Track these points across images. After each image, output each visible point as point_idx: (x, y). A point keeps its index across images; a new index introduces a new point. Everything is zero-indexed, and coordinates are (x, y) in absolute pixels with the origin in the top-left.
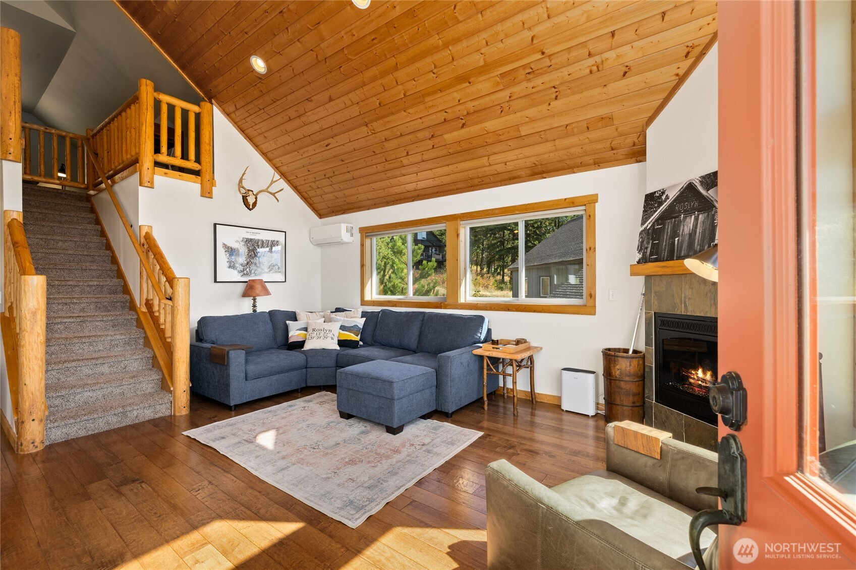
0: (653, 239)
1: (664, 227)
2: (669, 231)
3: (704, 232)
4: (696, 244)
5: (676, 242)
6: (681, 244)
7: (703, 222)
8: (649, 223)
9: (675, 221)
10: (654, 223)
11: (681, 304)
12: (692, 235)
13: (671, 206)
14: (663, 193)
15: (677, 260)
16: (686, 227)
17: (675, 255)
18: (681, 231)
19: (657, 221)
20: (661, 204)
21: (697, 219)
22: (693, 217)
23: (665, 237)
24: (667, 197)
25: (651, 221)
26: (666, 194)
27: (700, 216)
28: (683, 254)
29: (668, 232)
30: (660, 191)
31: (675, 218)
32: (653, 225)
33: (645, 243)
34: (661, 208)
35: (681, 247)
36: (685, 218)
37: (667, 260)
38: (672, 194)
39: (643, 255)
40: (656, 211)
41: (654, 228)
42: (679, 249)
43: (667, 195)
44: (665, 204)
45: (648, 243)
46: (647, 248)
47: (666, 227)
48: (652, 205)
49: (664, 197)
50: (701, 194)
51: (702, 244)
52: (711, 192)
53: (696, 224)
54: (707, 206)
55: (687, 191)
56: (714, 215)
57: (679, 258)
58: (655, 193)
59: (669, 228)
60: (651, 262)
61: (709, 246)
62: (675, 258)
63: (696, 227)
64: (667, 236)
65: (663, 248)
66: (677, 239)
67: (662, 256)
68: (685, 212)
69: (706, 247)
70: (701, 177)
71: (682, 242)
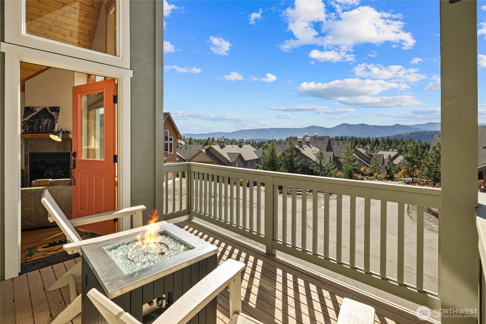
0: (30, 125)
1: (35, 121)
2: (37, 123)
3: (51, 125)
4: (48, 129)
5: (40, 127)
7: (51, 122)
8: (27, 119)
9: (39, 120)
10: (30, 119)
11: (42, 149)
12: (47, 125)
13: (38, 114)
14: (34, 108)
15: (41, 133)
16: (44, 123)
17: (40, 132)
18: (42, 124)
19: (31, 118)
20: (33, 112)
21: (48, 121)
22: (47, 120)
23: (35, 125)
24: (36, 111)
26: (35, 109)
27: (49, 120)
29: (36, 123)
30: (32, 107)
31: (39, 119)
32: (29, 120)
33: (25, 126)
34: (33, 114)
35: (43, 129)
36: (44, 120)
37: (36, 133)
38: (38, 110)
39: (25, 130)
40: (31, 114)
41: (30, 121)
43: (36, 110)
44: (35, 113)
45: (27, 126)
46: (27, 128)
47: (36, 121)
48: (29, 111)
49: (34, 110)
50: (49, 112)
51: (50, 129)
52: (53, 113)
53: (48, 122)
54: (52, 117)
55: (44, 110)
56: (54, 121)
57: (42, 133)
58: (30, 107)
59: (37, 122)
60: (29, 133)
61: (53, 130)
62: (40, 133)
63: (48, 124)
64: (36, 124)
65: (35, 129)
66: (40, 126)
67: (34, 132)
68: (44, 117)
69: (52, 130)
70: (49, 107)
71: (43, 128)
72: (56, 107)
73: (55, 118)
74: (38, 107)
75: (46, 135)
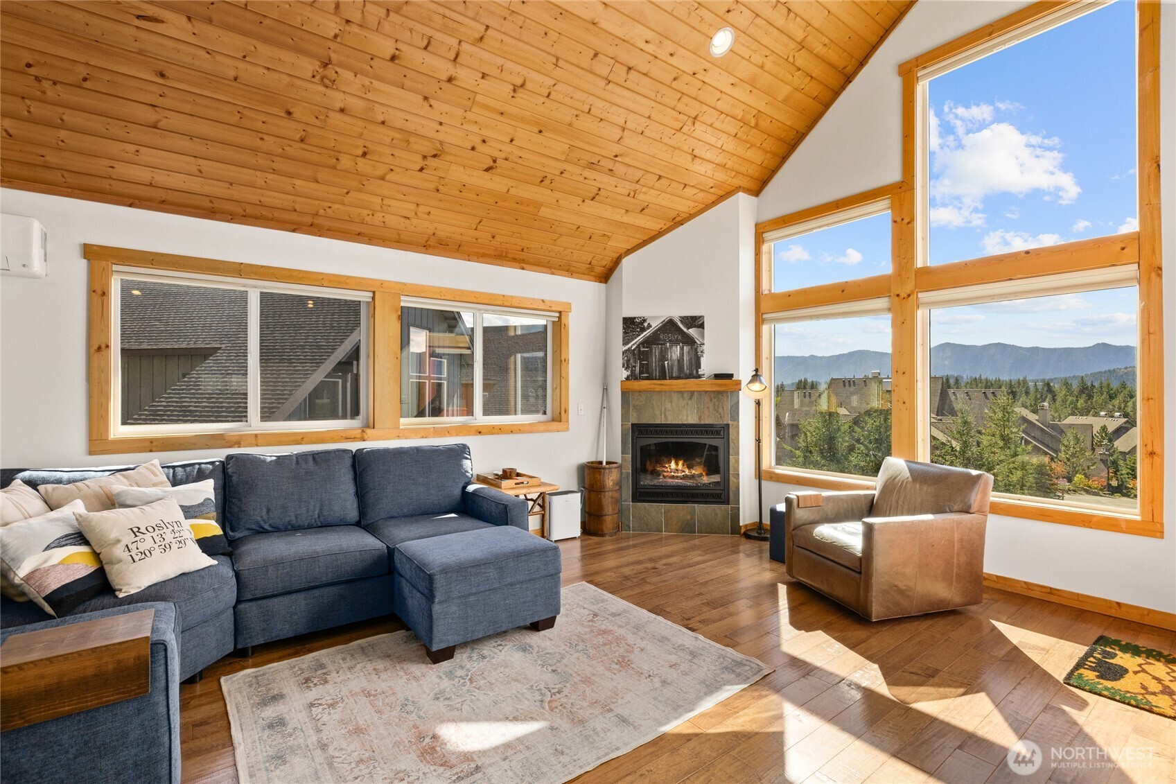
0: (641, 360)
1: (651, 350)
2: (657, 354)
3: (690, 360)
4: (685, 368)
5: (666, 365)
6: (671, 367)
7: (689, 353)
8: (634, 344)
9: (662, 348)
10: (639, 345)
11: (661, 414)
12: (680, 361)
13: (655, 334)
14: (645, 321)
16: (673, 354)
17: (667, 375)
18: (670, 355)
19: (643, 343)
20: (643, 330)
21: (682, 349)
22: (678, 347)
23: (654, 359)
24: (649, 326)
25: (636, 343)
26: (648, 322)
27: (685, 348)
28: (674, 375)
29: (656, 356)
30: (640, 318)
31: (661, 344)
32: (638, 347)
33: (631, 361)
34: (645, 333)
35: (672, 370)
36: (671, 347)
37: (659, 379)
38: (655, 324)
39: (632, 371)
40: (640, 335)
41: (639, 350)
42: (670, 369)
43: (649, 324)
44: (648, 331)
45: (635, 362)
46: (635, 367)
47: (654, 351)
48: (633, 328)
49: (646, 325)
50: (682, 330)
51: (691, 369)
52: (692, 332)
53: (683, 353)
54: (690, 341)
55: (670, 325)
56: (696, 349)
57: (671, 378)
58: (635, 318)
59: (656, 351)
60: (643, 379)
61: (697, 372)
62: (668, 378)
63: (683, 356)
64: (656, 358)
65: (654, 368)
66: (666, 362)
67: (654, 375)
68: (670, 341)
69: (695, 372)
70: (680, 317)
71: (672, 366)
72: (696, 317)
73: (699, 343)
74: (655, 318)
75: (685, 384)
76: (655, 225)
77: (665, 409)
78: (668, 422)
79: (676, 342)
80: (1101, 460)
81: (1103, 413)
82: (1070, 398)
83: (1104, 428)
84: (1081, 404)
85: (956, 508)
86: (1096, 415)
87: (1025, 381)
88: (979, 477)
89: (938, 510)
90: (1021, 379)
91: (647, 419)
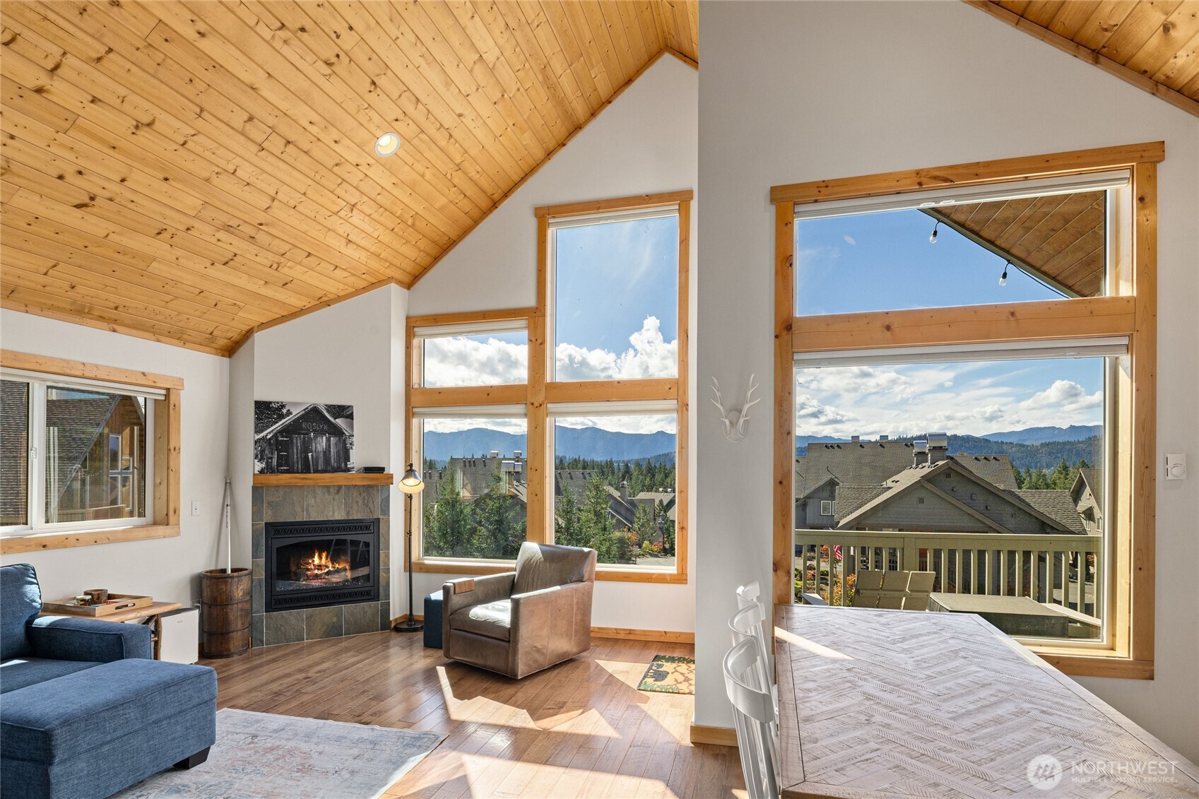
0: (279, 451)
1: (291, 440)
2: (299, 445)
3: (338, 452)
4: (332, 461)
5: (310, 457)
6: (316, 460)
7: (336, 444)
8: (270, 433)
9: (304, 438)
10: (276, 434)
12: (327, 453)
13: (296, 421)
14: (283, 406)
15: (314, 473)
16: (318, 445)
17: (312, 468)
18: (314, 447)
19: (280, 432)
20: (281, 417)
21: (328, 440)
22: (324, 438)
23: (295, 450)
24: (289, 413)
25: (272, 431)
26: (287, 408)
27: (332, 439)
28: (320, 468)
29: (297, 446)
30: (278, 403)
31: (303, 434)
32: (275, 436)
33: (267, 452)
34: (283, 421)
35: (317, 462)
36: (315, 437)
37: (302, 472)
38: (296, 412)
39: (267, 463)
40: (277, 422)
41: (277, 440)
42: (315, 463)
43: (289, 410)
44: (288, 418)
45: (272, 453)
46: (271, 458)
47: (295, 441)
48: (268, 414)
49: (284, 411)
50: (329, 419)
51: (338, 461)
52: (340, 422)
53: (330, 445)
54: (337, 432)
55: (313, 414)
56: (345, 441)
57: (316, 471)
58: (271, 403)
59: (298, 441)
60: (281, 473)
61: (346, 465)
62: (312, 471)
63: (330, 447)
64: (297, 449)
65: (295, 460)
66: (310, 454)
67: (295, 468)
68: (314, 431)
69: (343, 465)
70: (326, 405)
71: (317, 458)
72: (344, 406)
73: (347, 434)
74: (296, 404)
75: (332, 478)
76: (297, 302)
77: (308, 506)
78: (311, 520)
79: (322, 433)
80: (660, 528)
81: (661, 489)
82: (641, 477)
83: (661, 501)
84: (647, 481)
85: (574, 579)
86: (657, 491)
87: (611, 461)
88: (589, 552)
89: (562, 582)
90: (609, 460)
91: (285, 516)
